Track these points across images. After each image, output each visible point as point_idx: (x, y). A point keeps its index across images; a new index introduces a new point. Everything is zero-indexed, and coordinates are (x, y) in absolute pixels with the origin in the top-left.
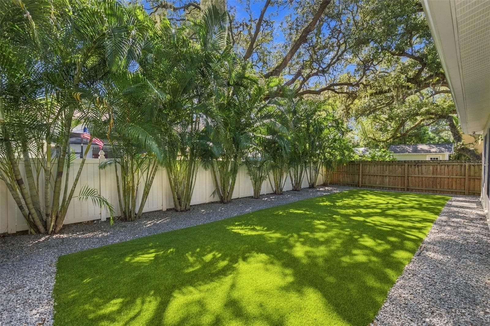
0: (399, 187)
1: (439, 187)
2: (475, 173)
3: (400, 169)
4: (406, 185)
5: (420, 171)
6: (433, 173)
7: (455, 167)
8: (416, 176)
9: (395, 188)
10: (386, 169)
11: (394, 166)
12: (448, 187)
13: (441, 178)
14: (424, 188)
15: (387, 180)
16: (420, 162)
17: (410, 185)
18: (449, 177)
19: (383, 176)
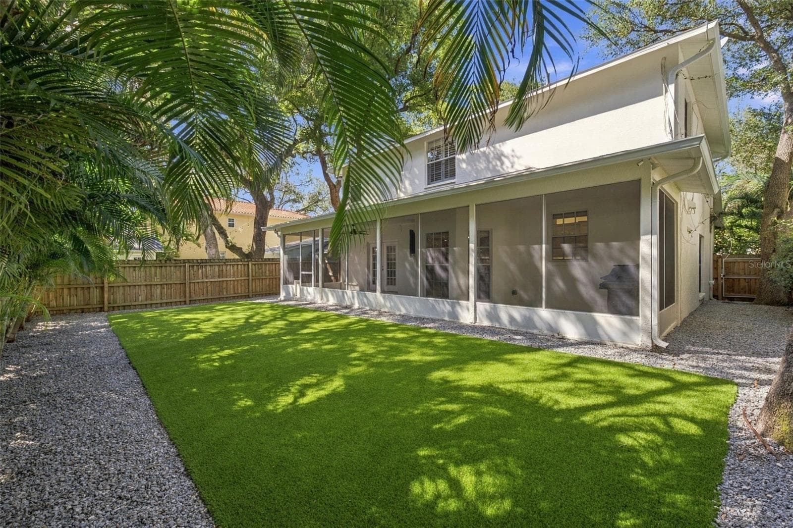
0: (178, 300)
1: (225, 293)
2: (256, 273)
3: (178, 273)
4: (188, 295)
5: (204, 273)
6: (219, 276)
7: (239, 266)
8: (199, 281)
9: (171, 302)
10: (156, 273)
11: (168, 268)
12: (234, 291)
13: (227, 281)
14: (209, 297)
15: (158, 291)
16: (204, 261)
17: (193, 294)
18: (234, 279)
19: (151, 285)
